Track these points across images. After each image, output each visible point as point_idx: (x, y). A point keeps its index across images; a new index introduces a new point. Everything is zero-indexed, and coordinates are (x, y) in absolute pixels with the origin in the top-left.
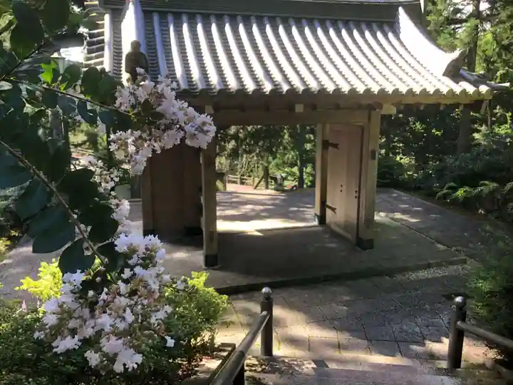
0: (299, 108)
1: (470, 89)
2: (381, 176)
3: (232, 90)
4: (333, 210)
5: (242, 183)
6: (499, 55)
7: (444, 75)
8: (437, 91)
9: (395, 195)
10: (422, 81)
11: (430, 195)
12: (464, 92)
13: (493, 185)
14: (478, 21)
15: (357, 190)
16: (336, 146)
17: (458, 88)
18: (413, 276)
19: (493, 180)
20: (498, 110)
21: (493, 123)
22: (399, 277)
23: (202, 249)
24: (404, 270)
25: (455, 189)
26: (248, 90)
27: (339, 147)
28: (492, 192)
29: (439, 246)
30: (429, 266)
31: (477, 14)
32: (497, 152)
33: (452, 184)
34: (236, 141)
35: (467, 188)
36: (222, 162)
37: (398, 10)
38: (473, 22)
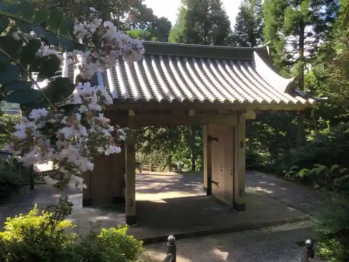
0: (192, 113)
1: (303, 101)
2: (248, 161)
3: (147, 100)
4: (217, 184)
5: (153, 170)
6: (319, 85)
7: (285, 92)
8: (282, 102)
9: (257, 175)
10: (272, 96)
11: (281, 175)
12: (299, 102)
13: (322, 167)
14: (303, 62)
15: (232, 169)
16: (216, 139)
17: (295, 100)
18: (274, 229)
19: (322, 164)
20: (320, 119)
21: (318, 128)
22: (264, 230)
24: (266, 225)
25: (298, 171)
26: (158, 100)
27: (218, 140)
28: (322, 172)
29: (291, 208)
30: (284, 222)
31: (302, 58)
32: (320, 145)
33: (295, 167)
34: (149, 141)
35: (305, 170)
36: (139, 156)
37: (253, 53)
38: (300, 63)
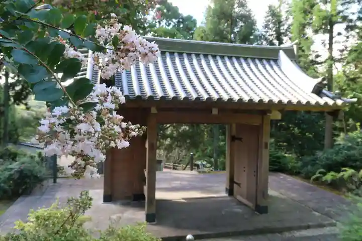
0: (215, 111)
1: (331, 102)
2: (272, 163)
3: (169, 97)
4: (239, 184)
5: (174, 169)
6: (348, 85)
7: (313, 92)
8: (308, 103)
9: (282, 177)
10: (298, 96)
11: (307, 177)
12: (326, 103)
13: (350, 171)
14: (333, 62)
15: (256, 170)
16: (240, 139)
17: (322, 101)
18: (297, 234)
19: (351, 167)
20: (351, 121)
21: (348, 131)
22: (287, 235)
23: (144, 210)
24: (290, 229)
25: (324, 174)
26: (180, 98)
27: (242, 140)
28: (351, 177)
29: (317, 214)
30: (308, 227)
31: (331, 58)
32: (349, 148)
33: (322, 170)
34: (171, 139)
35: (332, 173)
36: (161, 153)
37: (279, 52)
38: (329, 62)
